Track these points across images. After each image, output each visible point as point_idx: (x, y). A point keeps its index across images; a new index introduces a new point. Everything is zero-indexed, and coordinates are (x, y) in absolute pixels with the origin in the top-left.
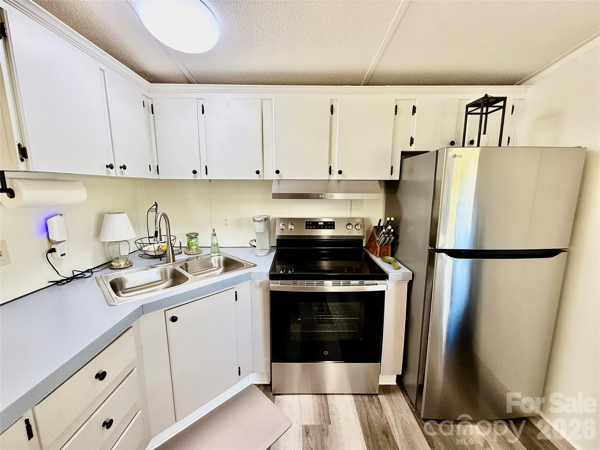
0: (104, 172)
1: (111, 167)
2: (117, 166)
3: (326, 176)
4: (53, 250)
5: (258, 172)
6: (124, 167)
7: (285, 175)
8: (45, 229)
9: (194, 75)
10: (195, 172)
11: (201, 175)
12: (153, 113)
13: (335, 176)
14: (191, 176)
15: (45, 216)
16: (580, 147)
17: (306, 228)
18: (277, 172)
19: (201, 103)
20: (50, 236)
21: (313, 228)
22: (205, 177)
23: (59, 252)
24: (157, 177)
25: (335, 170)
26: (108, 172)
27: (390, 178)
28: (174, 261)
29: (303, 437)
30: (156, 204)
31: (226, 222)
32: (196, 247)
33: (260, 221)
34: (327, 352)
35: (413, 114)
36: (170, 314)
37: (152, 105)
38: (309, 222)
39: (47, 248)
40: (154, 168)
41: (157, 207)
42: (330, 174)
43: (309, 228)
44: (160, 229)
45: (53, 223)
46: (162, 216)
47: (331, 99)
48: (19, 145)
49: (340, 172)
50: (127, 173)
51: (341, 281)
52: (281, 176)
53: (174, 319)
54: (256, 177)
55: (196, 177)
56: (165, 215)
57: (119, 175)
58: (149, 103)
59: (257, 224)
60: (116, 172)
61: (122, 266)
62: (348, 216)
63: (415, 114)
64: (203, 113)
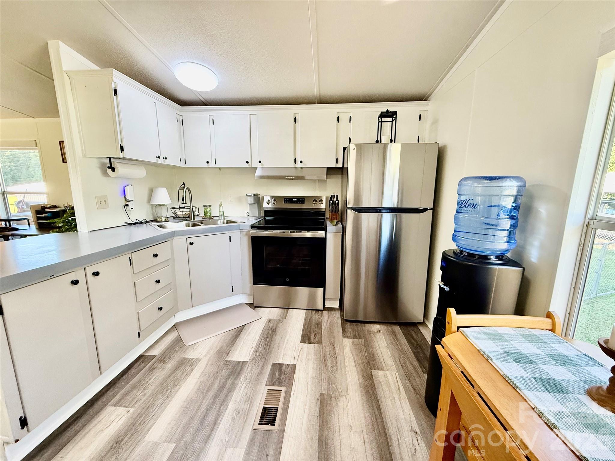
0: (154, 160)
1: (159, 157)
2: (162, 157)
3: (292, 165)
4: (127, 205)
5: (247, 162)
6: (166, 158)
7: (265, 164)
8: (123, 193)
9: (207, 100)
10: (208, 162)
11: (212, 165)
12: (182, 125)
13: (299, 165)
14: (206, 165)
15: (124, 185)
16: (436, 143)
17: (285, 203)
18: (260, 162)
19: (212, 117)
20: (126, 197)
21: (289, 203)
22: (214, 166)
23: (130, 207)
24: (184, 166)
25: (298, 161)
26: (157, 161)
27: (336, 166)
28: (194, 220)
29: (267, 322)
30: (184, 184)
31: (231, 199)
32: (209, 214)
33: (251, 196)
34: (288, 279)
35: (350, 122)
36: (190, 240)
37: (182, 120)
38: (287, 199)
39: (124, 204)
40: (183, 160)
41: (184, 185)
42: (295, 163)
43: (287, 203)
44: (185, 196)
45: (128, 189)
46: (187, 190)
47: (295, 114)
48: (121, 145)
49: (301, 162)
50: (167, 162)
51: (296, 231)
52: (262, 165)
53: (191, 244)
54: (247, 165)
55: (209, 165)
56: (188, 189)
57: (163, 163)
58: (180, 119)
59: (249, 197)
60: (161, 161)
61: (163, 221)
62: (316, 195)
63: (351, 122)
64: (213, 124)
